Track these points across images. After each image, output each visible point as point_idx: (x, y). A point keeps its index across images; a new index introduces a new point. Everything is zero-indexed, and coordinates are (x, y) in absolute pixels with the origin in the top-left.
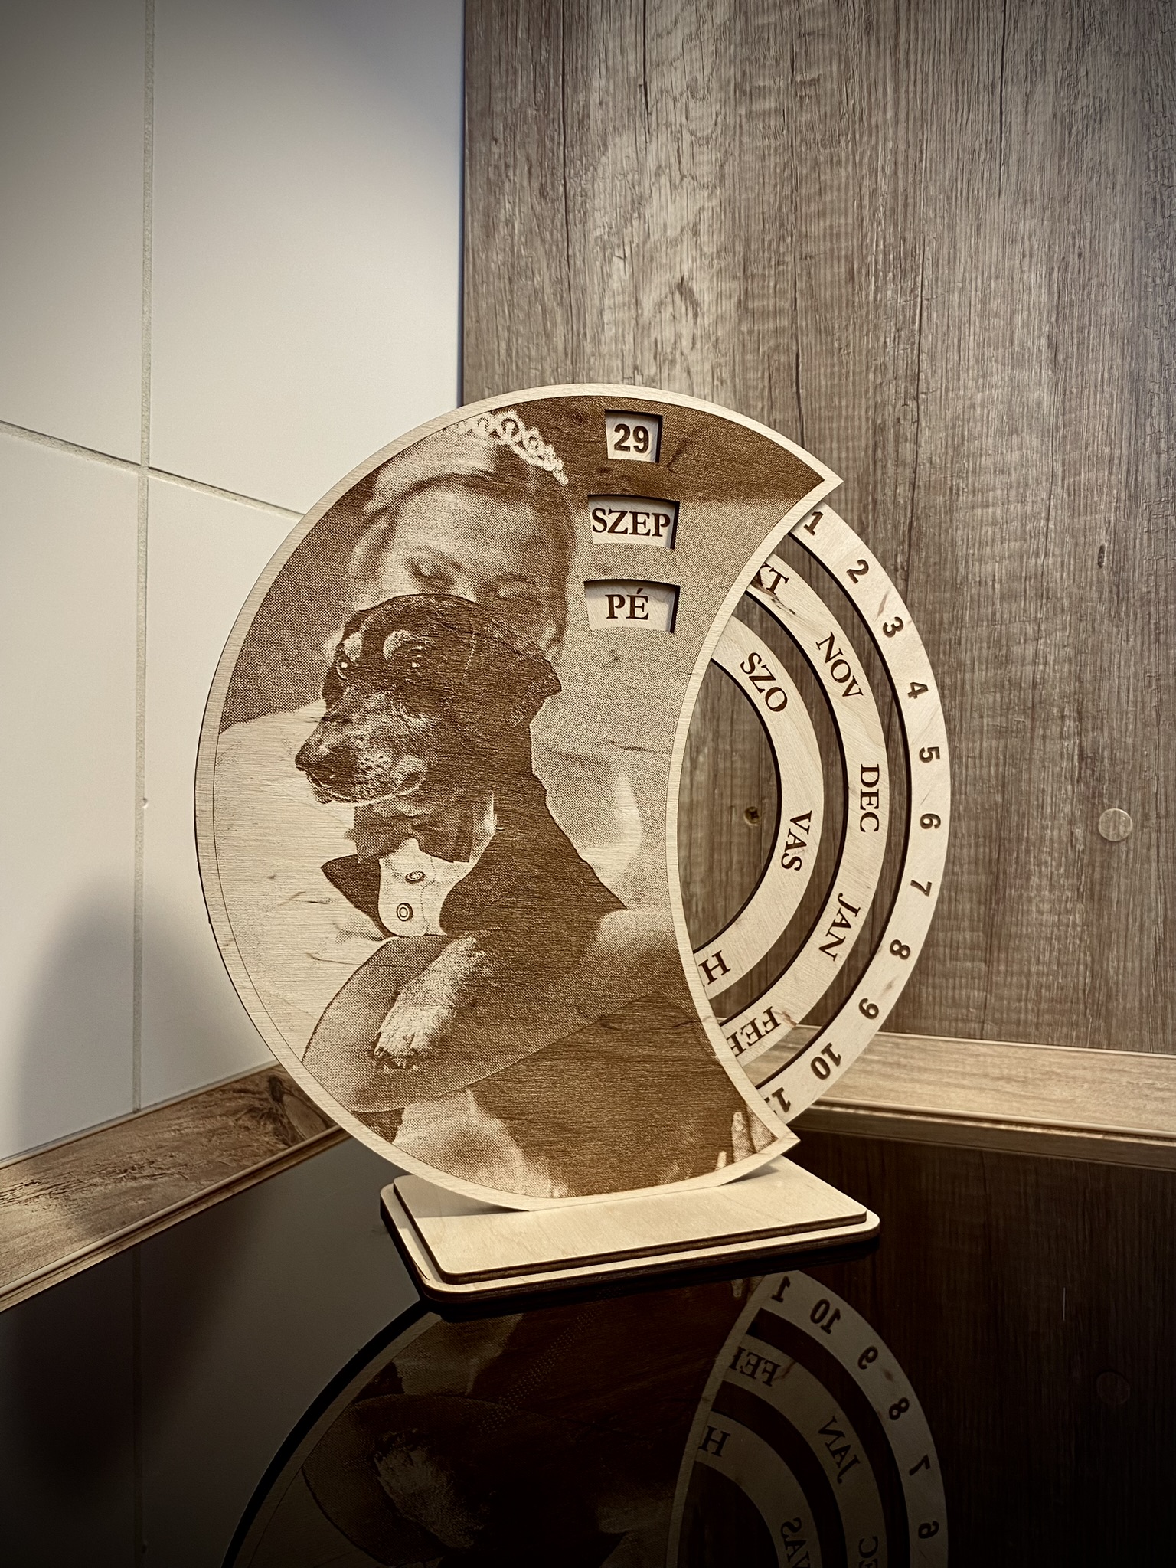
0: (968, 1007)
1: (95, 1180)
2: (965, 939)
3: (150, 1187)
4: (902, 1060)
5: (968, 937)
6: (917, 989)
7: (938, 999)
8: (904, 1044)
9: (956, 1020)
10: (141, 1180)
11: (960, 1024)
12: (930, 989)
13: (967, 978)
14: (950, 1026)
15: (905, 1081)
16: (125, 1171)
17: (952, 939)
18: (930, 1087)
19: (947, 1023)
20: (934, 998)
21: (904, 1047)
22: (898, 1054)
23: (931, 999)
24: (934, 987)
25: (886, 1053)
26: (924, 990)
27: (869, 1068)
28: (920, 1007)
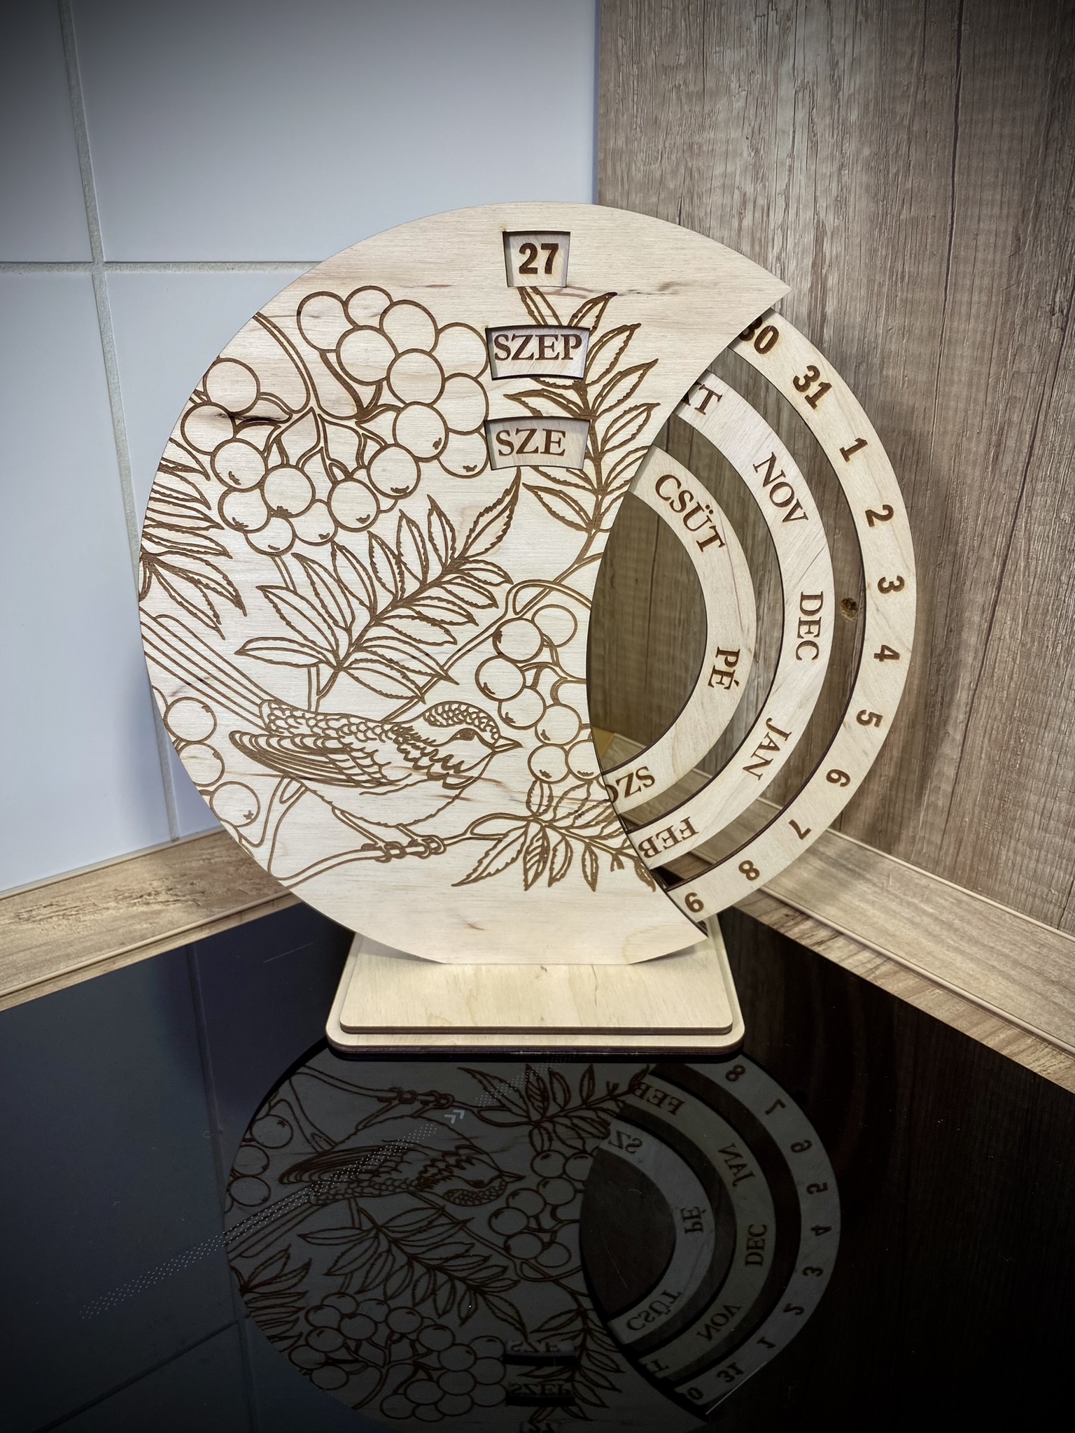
0: (1050, 886)
1: (109, 904)
2: (1060, 811)
3: (159, 912)
4: (956, 921)
5: (1063, 809)
6: (997, 849)
7: (1017, 867)
8: (967, 904)
9: (1034, 896)
10: (153, 905)
11: (1037, 901)
12: (1011, 854)
13: (1055, 854)
14: (1026, 900)
15: (949, 946)
16: (141, 897)
17: (1044, 806)
18: (971, 965)
19: (1024, 896)
20: (1014, 865)
21: (966, 907)
22: (956, 914)
23: (1010, 864)
24: (1015, 853)
25: (944, 908)
26: (1004, 853)
27: (917, 919)
28: (997, 868)
